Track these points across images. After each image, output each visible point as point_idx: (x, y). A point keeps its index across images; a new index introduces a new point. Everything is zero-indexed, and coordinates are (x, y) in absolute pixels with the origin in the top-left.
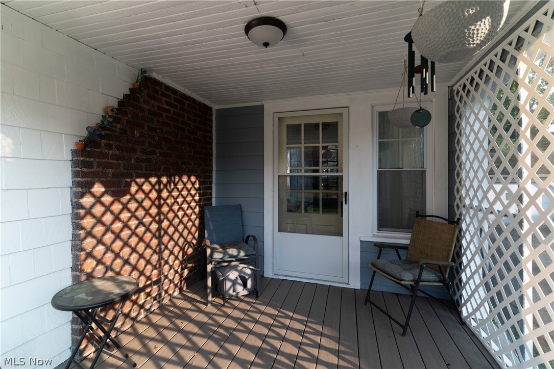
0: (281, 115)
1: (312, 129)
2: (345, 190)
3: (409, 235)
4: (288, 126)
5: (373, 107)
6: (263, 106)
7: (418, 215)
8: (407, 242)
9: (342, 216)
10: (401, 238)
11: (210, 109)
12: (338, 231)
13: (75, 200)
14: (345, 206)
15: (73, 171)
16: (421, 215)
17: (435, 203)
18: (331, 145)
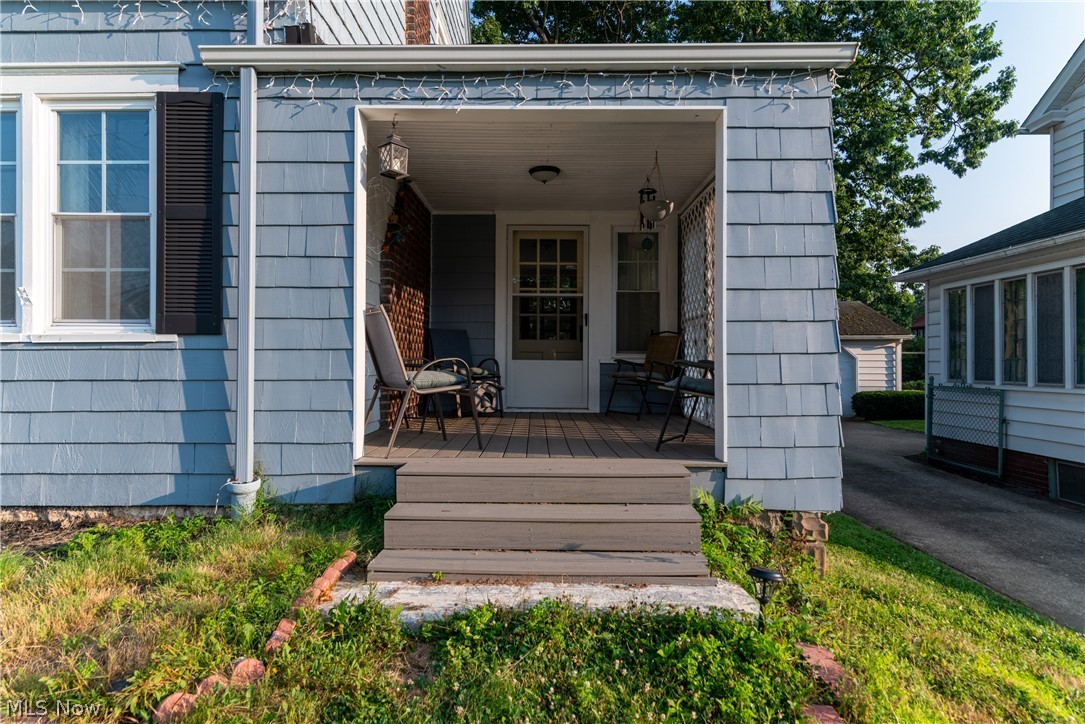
0: (517, 228)
1: (548, 245)
2: (584, 312)
3: (644, 356)
4: (521, 240)
5: (612, 227)
6: (495, 215)
7: (652, 334)
8: (643, 361)
9: (581, 340)
10: (638, 358)
11: (429, 213)
12: (577, 355)
13: (384, 295)
14: (585, 328)
15: (381, 271)
16: (655, 333)
17: (666, 323)
18: (569, 265)
